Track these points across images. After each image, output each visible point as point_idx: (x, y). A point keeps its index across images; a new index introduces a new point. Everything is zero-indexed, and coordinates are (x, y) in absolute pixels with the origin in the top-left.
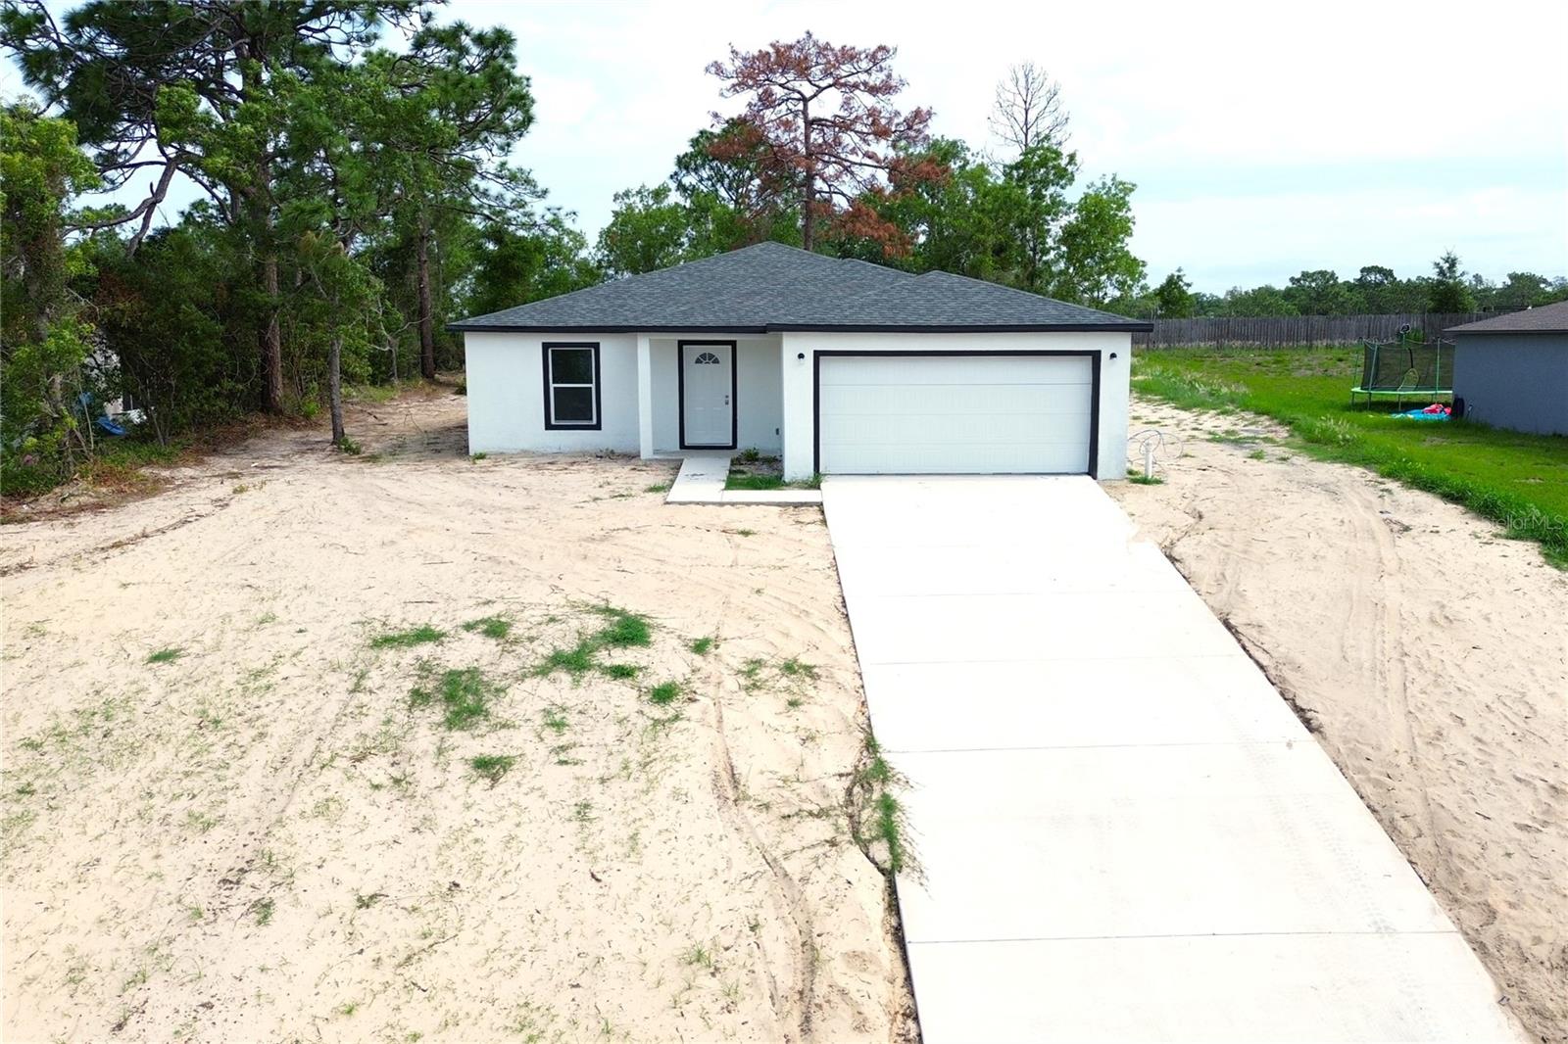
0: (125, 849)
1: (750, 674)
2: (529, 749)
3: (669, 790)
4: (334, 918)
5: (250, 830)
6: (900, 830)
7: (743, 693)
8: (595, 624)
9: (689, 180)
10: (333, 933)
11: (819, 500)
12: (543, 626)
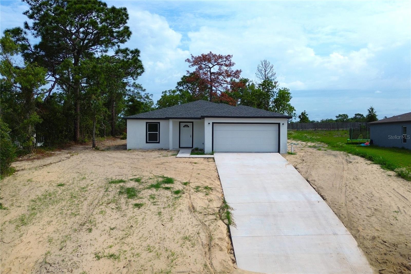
0: (58, 219)
1: (197, 189)
2: (147, 202)
3: (179, 209)
4: (106, 232)
5: (85, 216)
6: (231, 217)
7: (195, 192)
8: (160, 179)
9: (181, 88)
10: (106, 234)
11: (213, 157)
12: (148, 180)
